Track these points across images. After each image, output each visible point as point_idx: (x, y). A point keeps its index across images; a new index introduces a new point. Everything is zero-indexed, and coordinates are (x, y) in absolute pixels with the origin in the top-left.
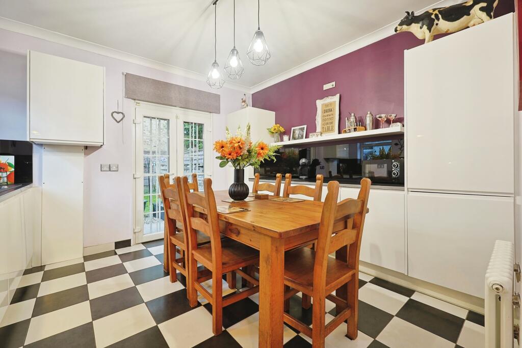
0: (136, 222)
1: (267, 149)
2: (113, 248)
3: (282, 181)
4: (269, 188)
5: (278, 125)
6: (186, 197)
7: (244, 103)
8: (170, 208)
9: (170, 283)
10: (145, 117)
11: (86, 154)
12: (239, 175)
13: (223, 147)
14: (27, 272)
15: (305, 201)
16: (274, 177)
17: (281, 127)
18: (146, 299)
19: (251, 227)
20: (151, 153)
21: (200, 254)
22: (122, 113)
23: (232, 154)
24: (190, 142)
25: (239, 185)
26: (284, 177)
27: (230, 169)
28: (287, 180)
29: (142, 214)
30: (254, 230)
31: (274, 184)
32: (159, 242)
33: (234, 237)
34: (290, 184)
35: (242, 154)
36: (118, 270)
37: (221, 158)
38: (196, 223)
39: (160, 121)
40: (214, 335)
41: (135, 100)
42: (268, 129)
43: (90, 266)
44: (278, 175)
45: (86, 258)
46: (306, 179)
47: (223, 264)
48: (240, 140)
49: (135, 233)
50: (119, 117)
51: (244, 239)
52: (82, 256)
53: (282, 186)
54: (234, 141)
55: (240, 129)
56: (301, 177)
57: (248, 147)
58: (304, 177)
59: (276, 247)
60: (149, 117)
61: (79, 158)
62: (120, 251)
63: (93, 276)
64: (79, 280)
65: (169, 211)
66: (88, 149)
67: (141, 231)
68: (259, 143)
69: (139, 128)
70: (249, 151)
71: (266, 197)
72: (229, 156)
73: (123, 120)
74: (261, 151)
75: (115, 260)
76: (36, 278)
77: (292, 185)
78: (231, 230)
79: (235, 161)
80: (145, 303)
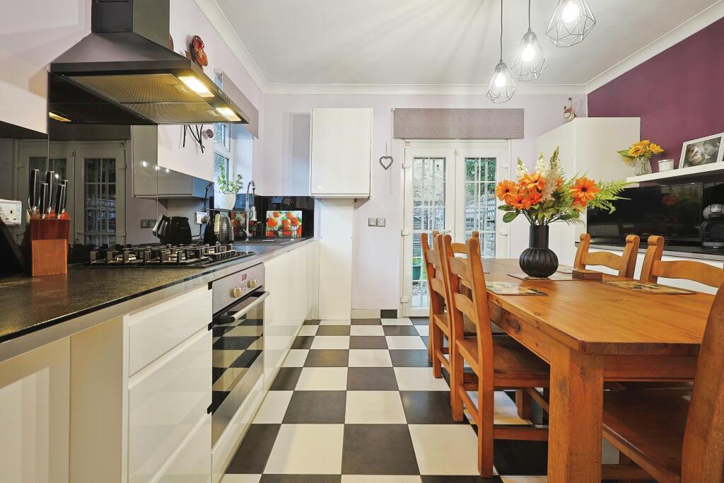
0: (403, 289)
1: (595, 190)
2: (379, 316)
3: (640, 250)
4: (609, 261)
5: (646, 142)
6: (448, 263)
7: (568, 114)
8: (434, 277)
9: (433, 377)
10: (415, 158)
11: (356, 207)
12: (539, 235)
13: (507, 191)
14: (306, 323)
15: (695, 293)
16: (621, 242)
17: (652, 145)
18: (402, 386)
19: (535, 323)
20: (423, 203)
21: (466, 348)
22: (391, 158)
23: (524, 201)
24: (476, 185)
25: (538, 252)
26: (644, 243)
27: (522, 224)
28: (652, 249)
29: (411, 281)
30: (538, 328)
31: (620, 254)
32: (424, 321)
33: (513, 335)
34: (658, 256)
35: (541, 200)
36: (379, 343)
37: (507, 208)
38: (461, 301)
39: (434, 161)
40: (477, 473)
41: (404, 139)
42: (620, 152)
43: (357, 331)
44: (630, 237)
45: (354, 322)
46: (720, 248)
47: (496, 371)
48: (539, 177)
49: (402, 303)
50: (386, 162)
51: (527, 341)
52: (349, 318)
53: (640, 258)
54: (527, 181)
55: (542, 160)
56: (706, 244)
57: (554, 188)
58: (716, 245)
59: (582, 368)
60: (421, 158)
61: (348, 213)
62: (386, 322)
63: (357, 343)
64: (341, 343)
65: (433, 280)
66: (358, 201)
67: (409, 302)
68: (577, 181)
69: (409, 173)
70: (558, 196)
71: (598, 277)
72: (519, 205)
73: (392, 166)
74: (581, 195)
75: (377, 331)
76: (311, 331)
77: (664, 259)
78: (508, 321)
79: (530, 213)
80: (400, 392)
